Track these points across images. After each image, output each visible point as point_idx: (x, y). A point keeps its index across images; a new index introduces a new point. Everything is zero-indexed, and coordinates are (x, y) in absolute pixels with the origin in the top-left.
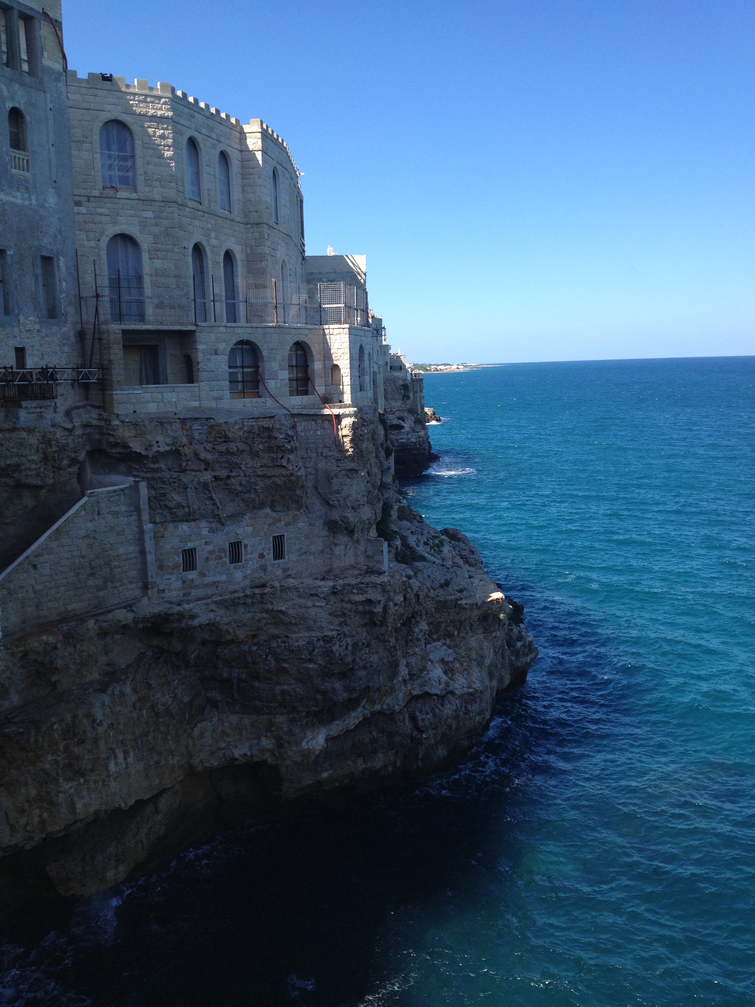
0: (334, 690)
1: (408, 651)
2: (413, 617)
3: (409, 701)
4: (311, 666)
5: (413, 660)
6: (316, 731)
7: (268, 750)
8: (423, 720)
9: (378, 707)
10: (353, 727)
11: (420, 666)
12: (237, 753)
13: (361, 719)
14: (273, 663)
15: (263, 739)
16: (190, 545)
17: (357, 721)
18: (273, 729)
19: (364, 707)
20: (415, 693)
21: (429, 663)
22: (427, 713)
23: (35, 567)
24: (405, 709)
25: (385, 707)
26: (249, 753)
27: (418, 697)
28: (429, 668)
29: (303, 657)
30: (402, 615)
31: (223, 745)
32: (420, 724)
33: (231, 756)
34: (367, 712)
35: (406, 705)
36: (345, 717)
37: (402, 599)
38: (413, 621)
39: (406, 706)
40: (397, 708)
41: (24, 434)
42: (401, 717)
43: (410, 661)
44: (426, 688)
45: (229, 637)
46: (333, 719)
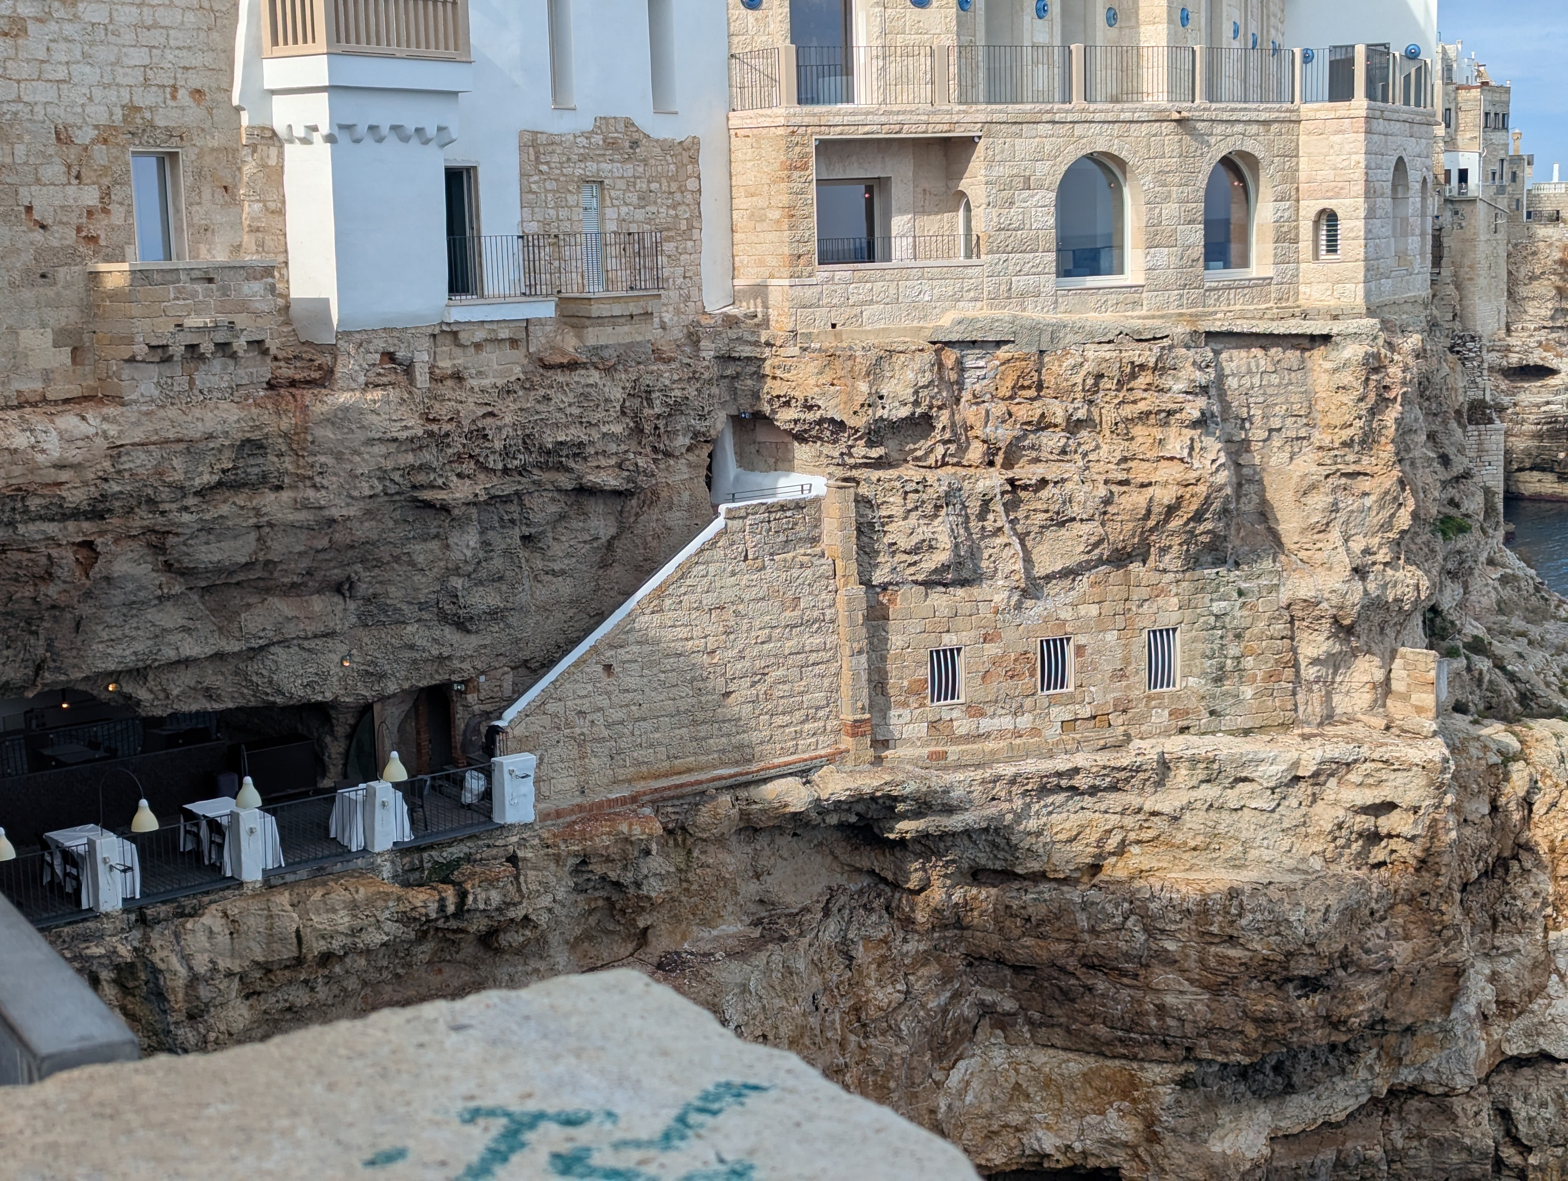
0: (1291, 1017)
1: (1497, 943)
2: (1515, 857)
3: (1497, 1069)
4: (1233, 953)
5: (1508, 967)
6: (1246, 1114)
7: (1125, 1145)
8: (1531, 1119)
9: (1408, 1076)
10: (1342, 1116)
11: (1528, 985)
12: (1049, 1143)
13: (1364, 1099)
14: (1141, 937)
15: (1112, 1114)
16: (949, 641)
17: (1352, 1104)
18: (1136, 1094)
19: (1370, 1068)
20: (1511, 1050)
21: (1555, 978)
22: (1543, 1105)
23: (608, 668)
24: (1484, 1088)
25: (1429, 1077)
26: (1078, 1146)
27: (1519, 1062)
28: (1552, 992)
29: (1215, 929)
30: (1484, 849)
31: (1015, 1118)
32: (1523, 1129)
33: (1037, 1147)
34: (1378, 1082)
35: (1488, 1076)
36: (1321, 1088)
37: (1486, 810)
38: (1515, 867)
39: (1485, 1080)
40: (1461, 1083)
41: (595, 376)
42: (1470, 1106)
43: (1500, 968)
44: (1541, 1040)
45: (1035, 866)
46: (1290, 1089)
